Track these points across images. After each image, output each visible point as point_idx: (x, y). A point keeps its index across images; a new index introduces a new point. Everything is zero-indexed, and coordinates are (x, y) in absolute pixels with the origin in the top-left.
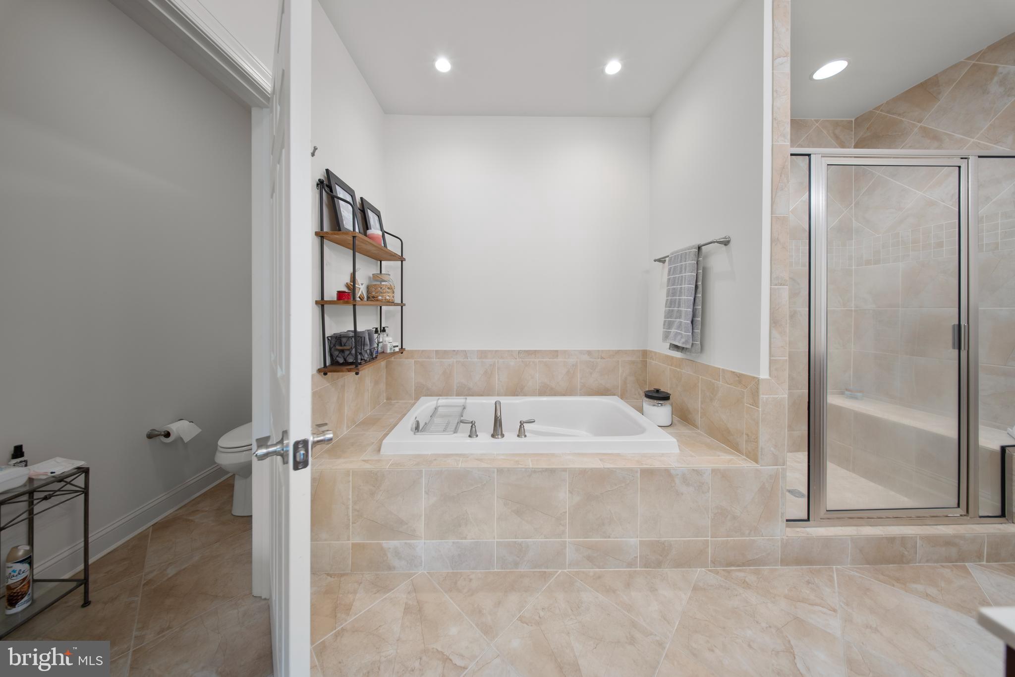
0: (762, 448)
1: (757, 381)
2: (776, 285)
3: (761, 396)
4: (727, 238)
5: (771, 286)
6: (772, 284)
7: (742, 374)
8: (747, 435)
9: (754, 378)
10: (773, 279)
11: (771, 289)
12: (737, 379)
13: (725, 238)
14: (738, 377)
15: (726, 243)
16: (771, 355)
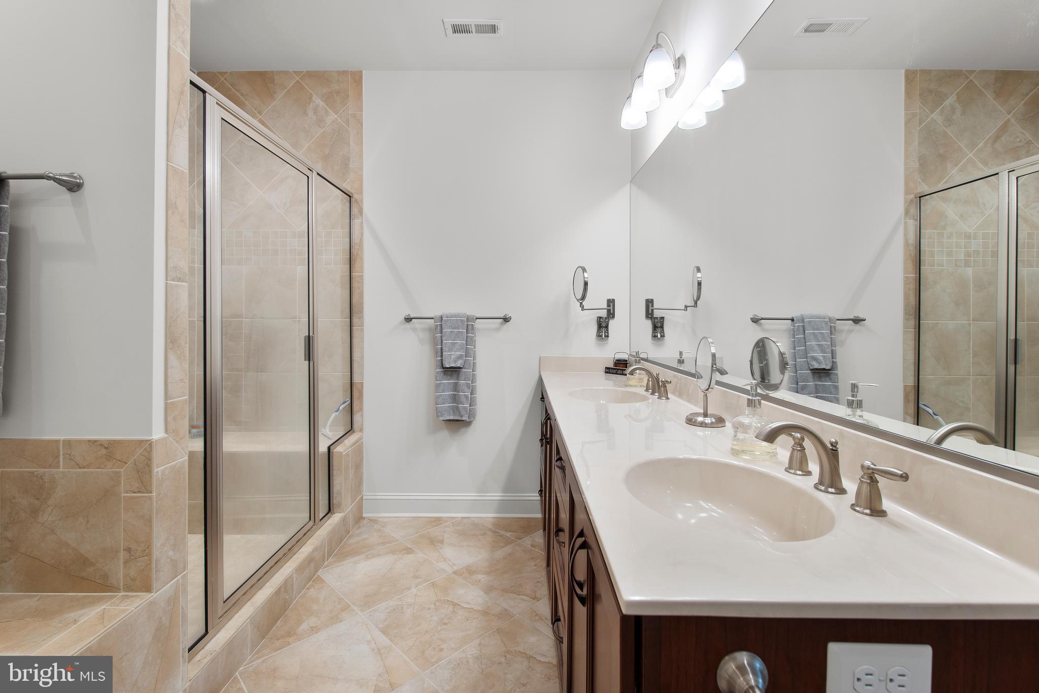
0: (156, 561)
1: (147, 444)
2: (173, 280)
3: (156, 470)
4: (75, 178)
5: (167, 280)
6: (169, 279)
7: (115, 441)
8: (128, 550)
9: (141, 442)
10: (169, 269)
11: (166, 286)
12: (104, 451)
13: (71, 175)
14: (106, 448)
15: (73, 186)
16: (167, 396)
